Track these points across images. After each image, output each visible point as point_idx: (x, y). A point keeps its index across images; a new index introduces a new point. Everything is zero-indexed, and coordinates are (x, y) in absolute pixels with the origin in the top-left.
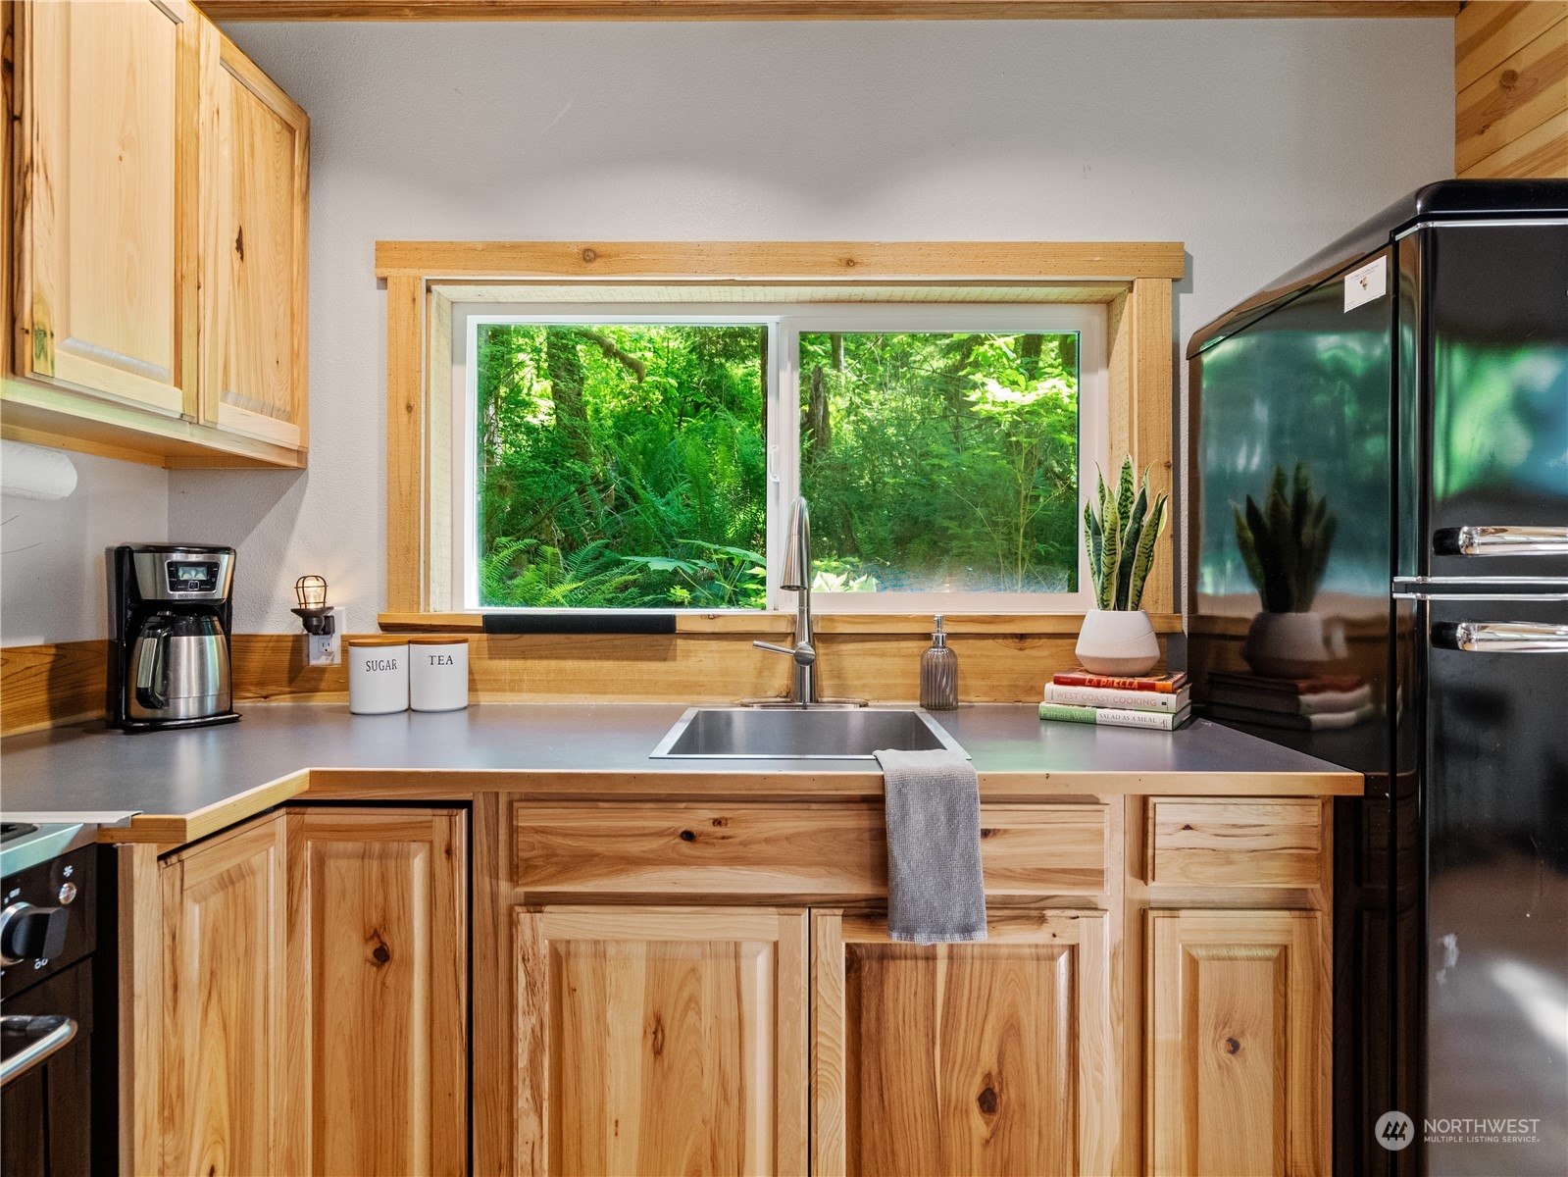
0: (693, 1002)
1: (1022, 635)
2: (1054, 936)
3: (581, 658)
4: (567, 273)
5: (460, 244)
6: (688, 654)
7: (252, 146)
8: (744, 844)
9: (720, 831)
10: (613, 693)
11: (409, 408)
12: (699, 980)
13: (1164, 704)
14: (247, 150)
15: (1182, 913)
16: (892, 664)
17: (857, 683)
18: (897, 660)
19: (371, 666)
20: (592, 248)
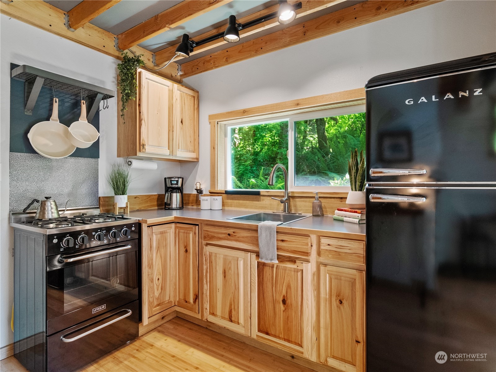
0: (230, 268)
1: (341, 198)
2: (298, 266)
3: (243, 200)
4: (240, 116)
5: (222, 113)
6: (263, 200)
7: (185, 103)
8: (238, 237)
9: (234, 234)
10: (249, 208)
11: (214, 148)
12: (231, 264)
13: (358, 217)
14: (183, 104)
15: (328, 266)
16: (307, 204)
17: (300, 208)
18: (309, 203)
19: (203, 200)
20: (245, 110)
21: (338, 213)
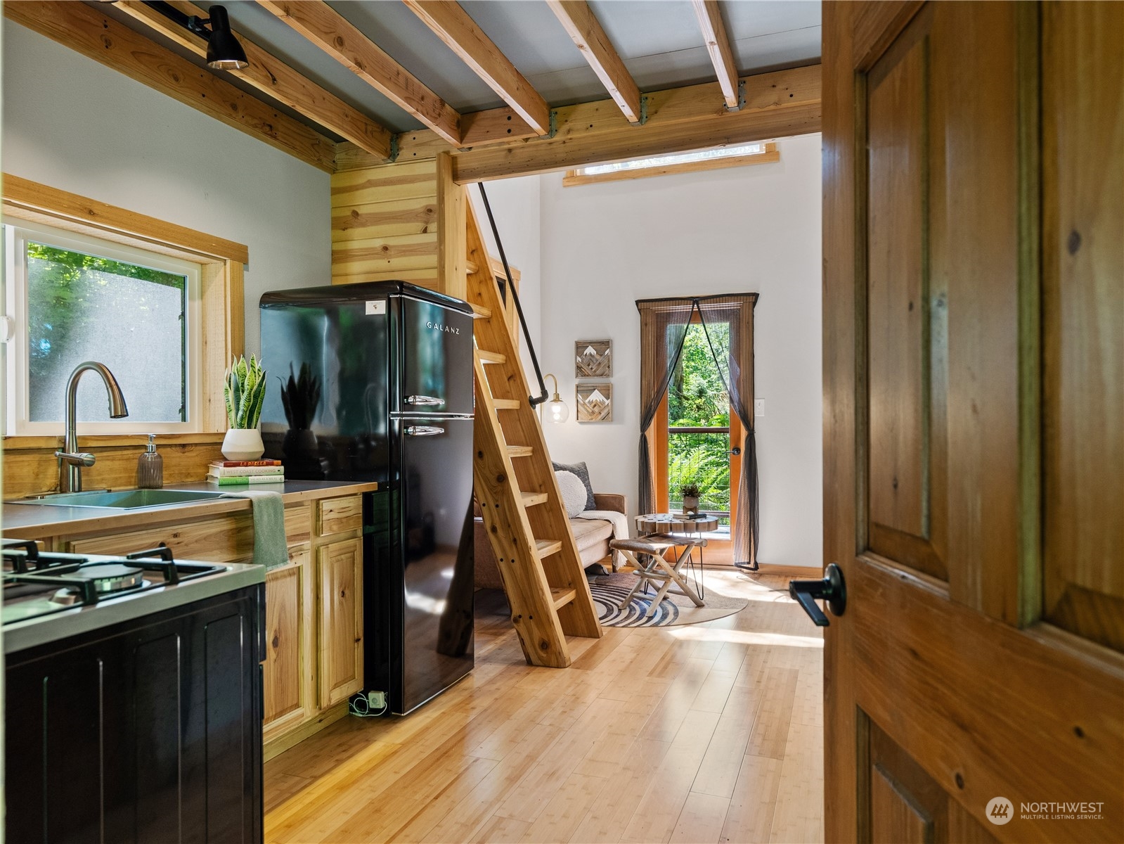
1: (184, 445)
2: (295, 563)
9: (176, 540)
13: (279, 470)
15: (330, 545)
21: (228, 472)
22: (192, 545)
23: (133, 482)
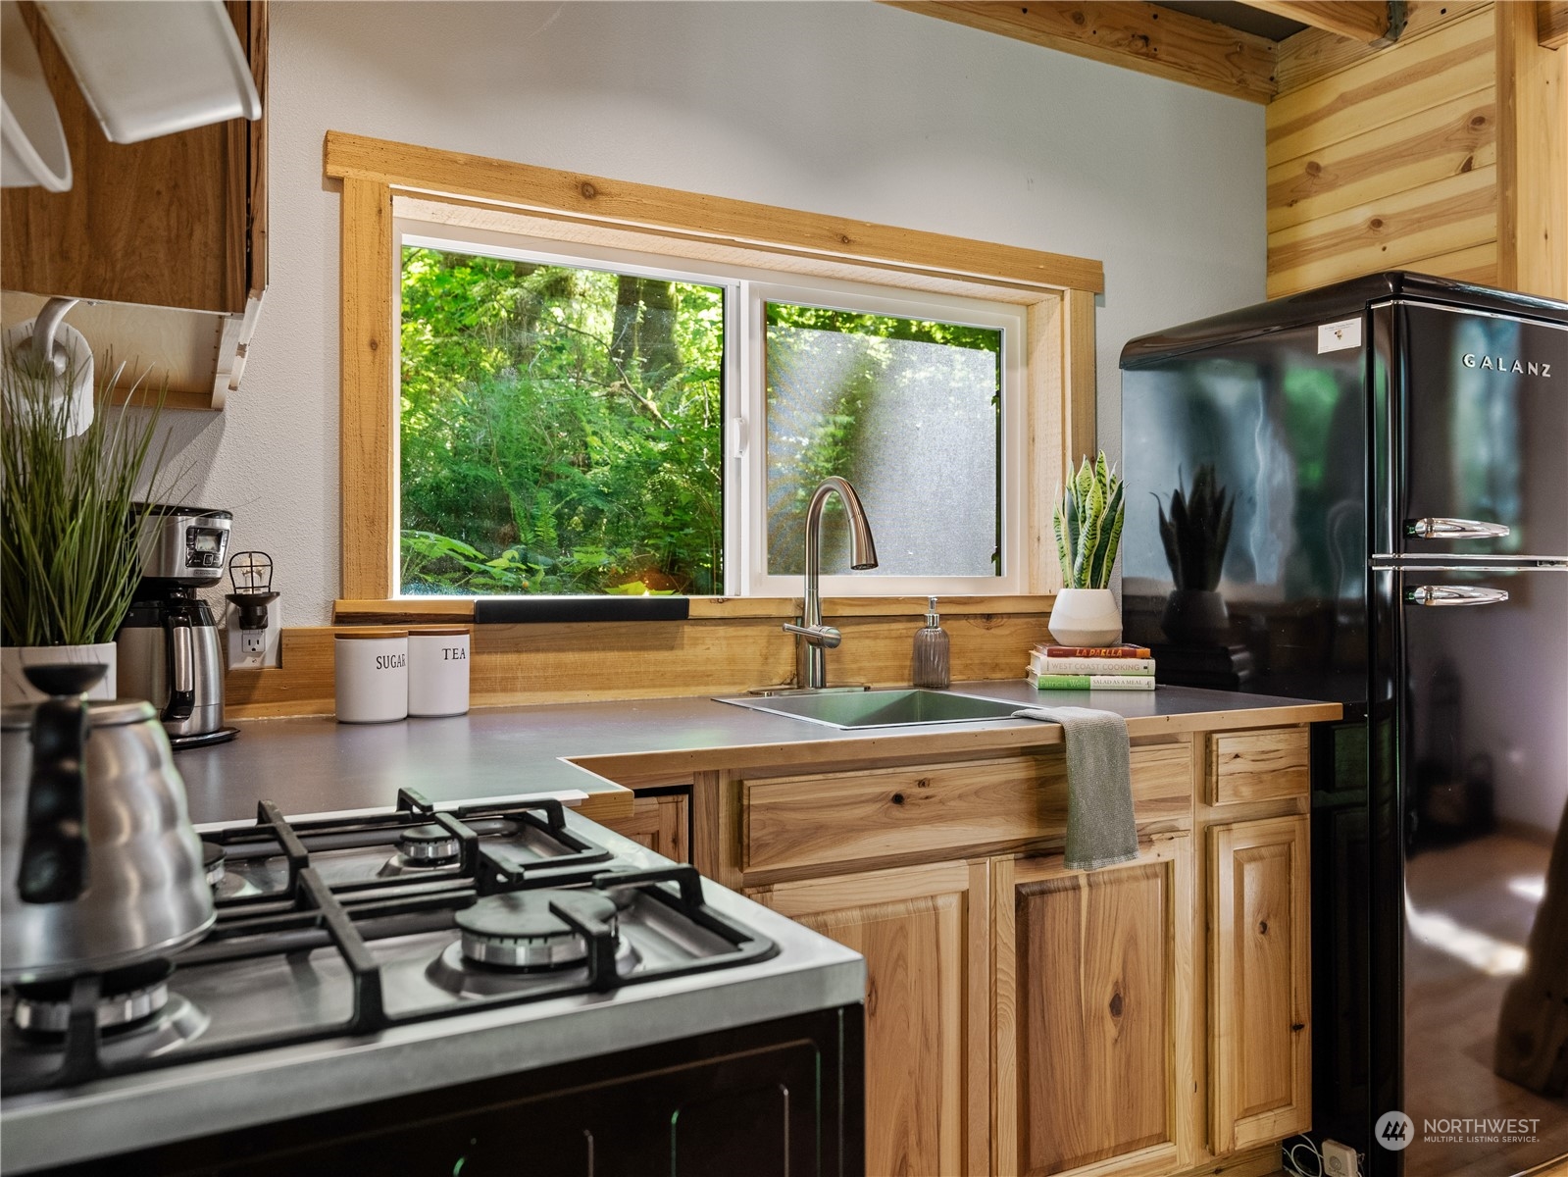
0: (901, 957)
1: (988, 615)
2: (1159, 855)
3: (582, 650)
4: (563, 207)
5: (437, 152)
8: (942, 802)
9: (924, 791)
11: (374, 345)
13: (1146, 668)
15: (1234, 826)
16: (881, 646)
19: (382, 662)
20: (592, 182)
21: (1055, 666)
22: (952, 803)
23: (906, 676)
